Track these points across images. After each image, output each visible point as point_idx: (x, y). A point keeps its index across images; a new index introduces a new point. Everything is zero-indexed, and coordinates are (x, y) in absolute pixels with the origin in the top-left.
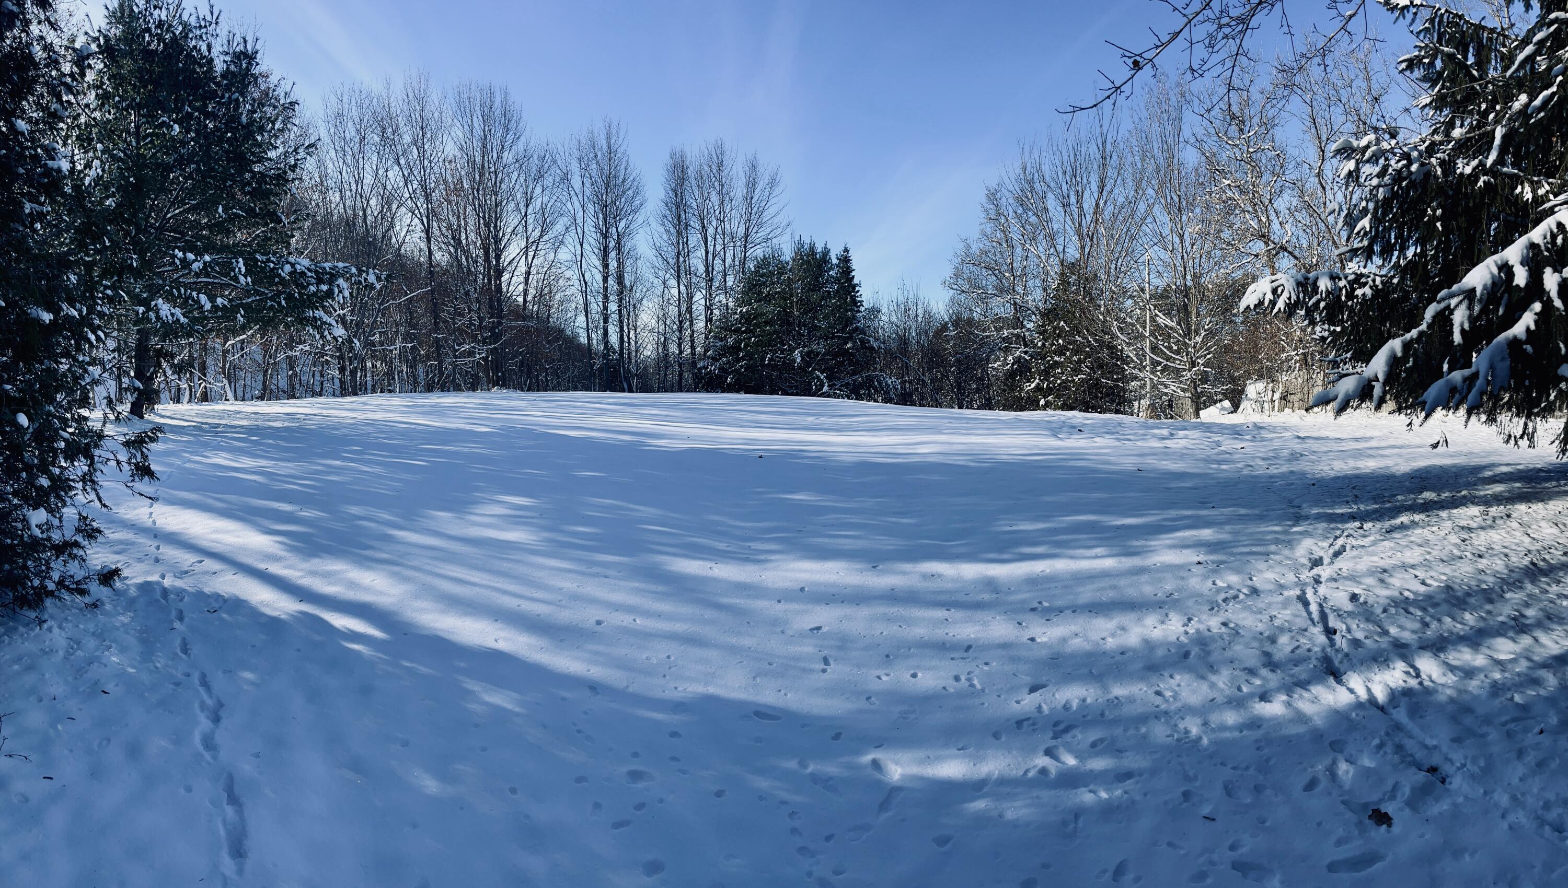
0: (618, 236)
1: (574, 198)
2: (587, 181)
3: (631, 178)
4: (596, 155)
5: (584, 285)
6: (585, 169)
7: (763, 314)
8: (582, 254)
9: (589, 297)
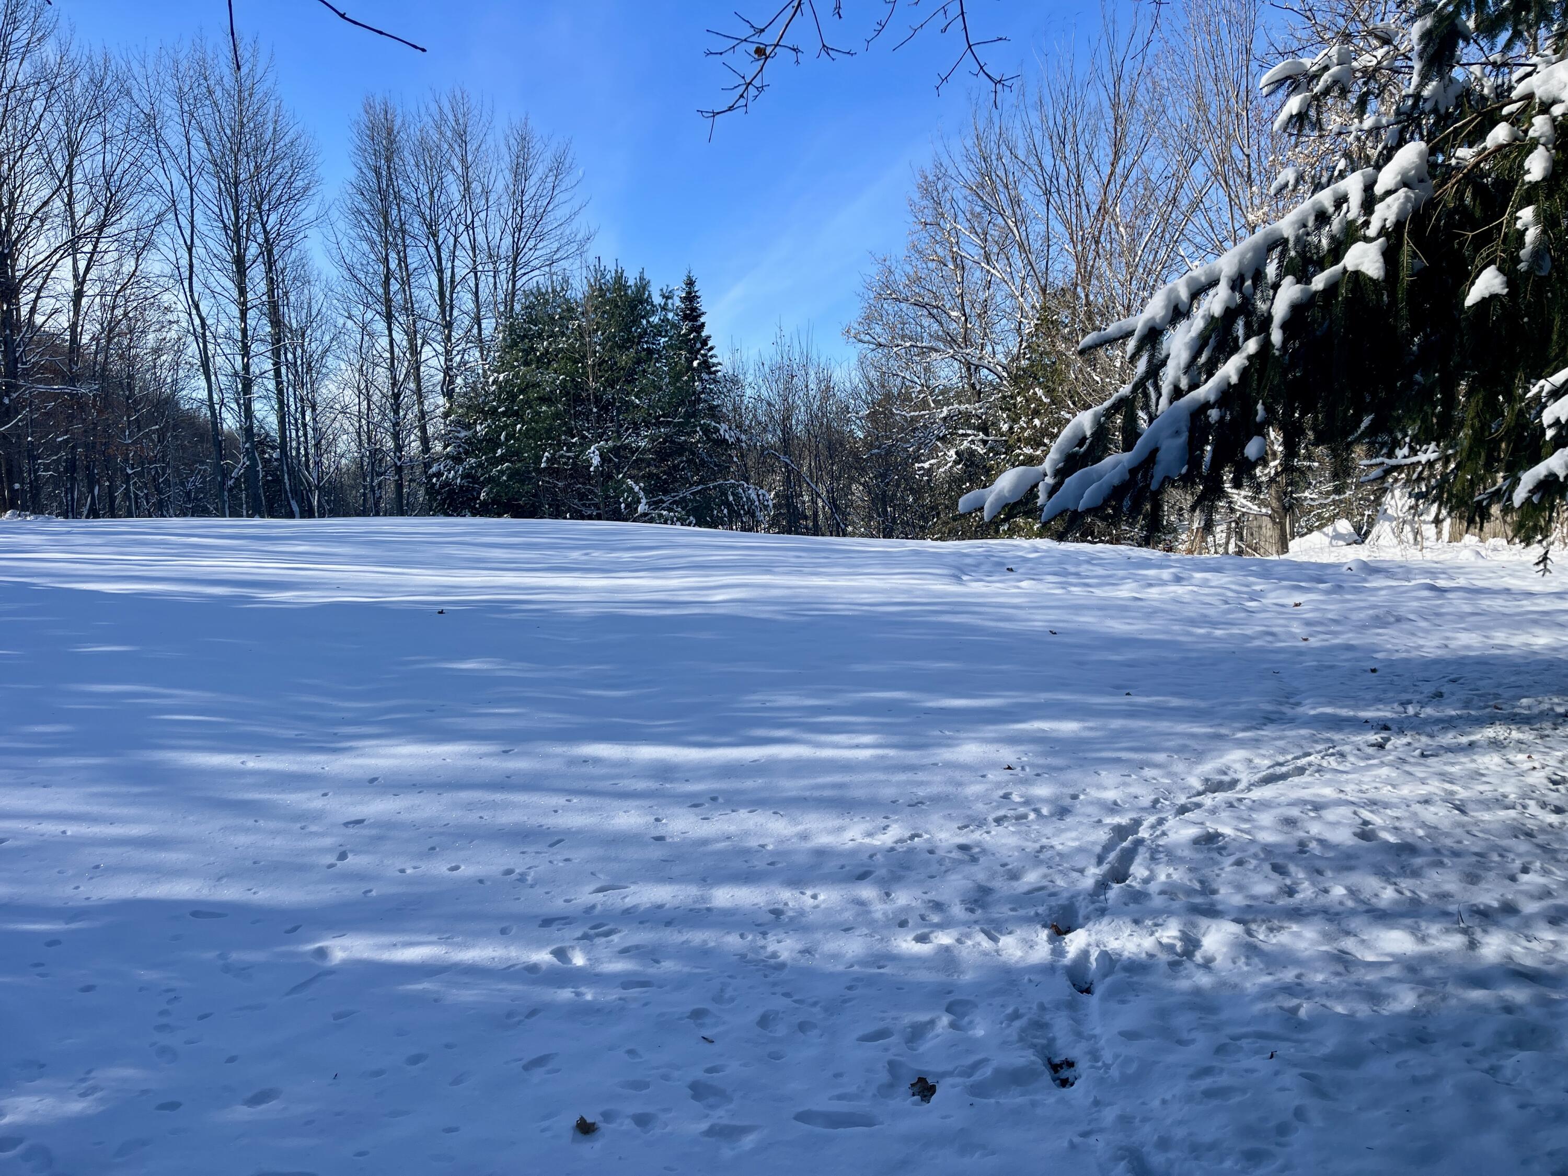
0: (267, 240)
1: (170, 163)
2: (195, 136)
3: (287, 139)
4: (211, 93)
5: (197, 321)
6: (189, 116)
7: (536, 385)
8: (191, 266)
9: (210, 347)
